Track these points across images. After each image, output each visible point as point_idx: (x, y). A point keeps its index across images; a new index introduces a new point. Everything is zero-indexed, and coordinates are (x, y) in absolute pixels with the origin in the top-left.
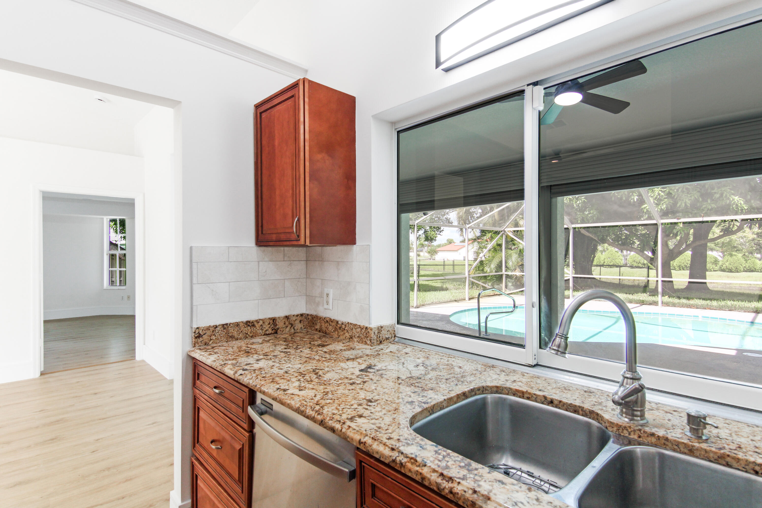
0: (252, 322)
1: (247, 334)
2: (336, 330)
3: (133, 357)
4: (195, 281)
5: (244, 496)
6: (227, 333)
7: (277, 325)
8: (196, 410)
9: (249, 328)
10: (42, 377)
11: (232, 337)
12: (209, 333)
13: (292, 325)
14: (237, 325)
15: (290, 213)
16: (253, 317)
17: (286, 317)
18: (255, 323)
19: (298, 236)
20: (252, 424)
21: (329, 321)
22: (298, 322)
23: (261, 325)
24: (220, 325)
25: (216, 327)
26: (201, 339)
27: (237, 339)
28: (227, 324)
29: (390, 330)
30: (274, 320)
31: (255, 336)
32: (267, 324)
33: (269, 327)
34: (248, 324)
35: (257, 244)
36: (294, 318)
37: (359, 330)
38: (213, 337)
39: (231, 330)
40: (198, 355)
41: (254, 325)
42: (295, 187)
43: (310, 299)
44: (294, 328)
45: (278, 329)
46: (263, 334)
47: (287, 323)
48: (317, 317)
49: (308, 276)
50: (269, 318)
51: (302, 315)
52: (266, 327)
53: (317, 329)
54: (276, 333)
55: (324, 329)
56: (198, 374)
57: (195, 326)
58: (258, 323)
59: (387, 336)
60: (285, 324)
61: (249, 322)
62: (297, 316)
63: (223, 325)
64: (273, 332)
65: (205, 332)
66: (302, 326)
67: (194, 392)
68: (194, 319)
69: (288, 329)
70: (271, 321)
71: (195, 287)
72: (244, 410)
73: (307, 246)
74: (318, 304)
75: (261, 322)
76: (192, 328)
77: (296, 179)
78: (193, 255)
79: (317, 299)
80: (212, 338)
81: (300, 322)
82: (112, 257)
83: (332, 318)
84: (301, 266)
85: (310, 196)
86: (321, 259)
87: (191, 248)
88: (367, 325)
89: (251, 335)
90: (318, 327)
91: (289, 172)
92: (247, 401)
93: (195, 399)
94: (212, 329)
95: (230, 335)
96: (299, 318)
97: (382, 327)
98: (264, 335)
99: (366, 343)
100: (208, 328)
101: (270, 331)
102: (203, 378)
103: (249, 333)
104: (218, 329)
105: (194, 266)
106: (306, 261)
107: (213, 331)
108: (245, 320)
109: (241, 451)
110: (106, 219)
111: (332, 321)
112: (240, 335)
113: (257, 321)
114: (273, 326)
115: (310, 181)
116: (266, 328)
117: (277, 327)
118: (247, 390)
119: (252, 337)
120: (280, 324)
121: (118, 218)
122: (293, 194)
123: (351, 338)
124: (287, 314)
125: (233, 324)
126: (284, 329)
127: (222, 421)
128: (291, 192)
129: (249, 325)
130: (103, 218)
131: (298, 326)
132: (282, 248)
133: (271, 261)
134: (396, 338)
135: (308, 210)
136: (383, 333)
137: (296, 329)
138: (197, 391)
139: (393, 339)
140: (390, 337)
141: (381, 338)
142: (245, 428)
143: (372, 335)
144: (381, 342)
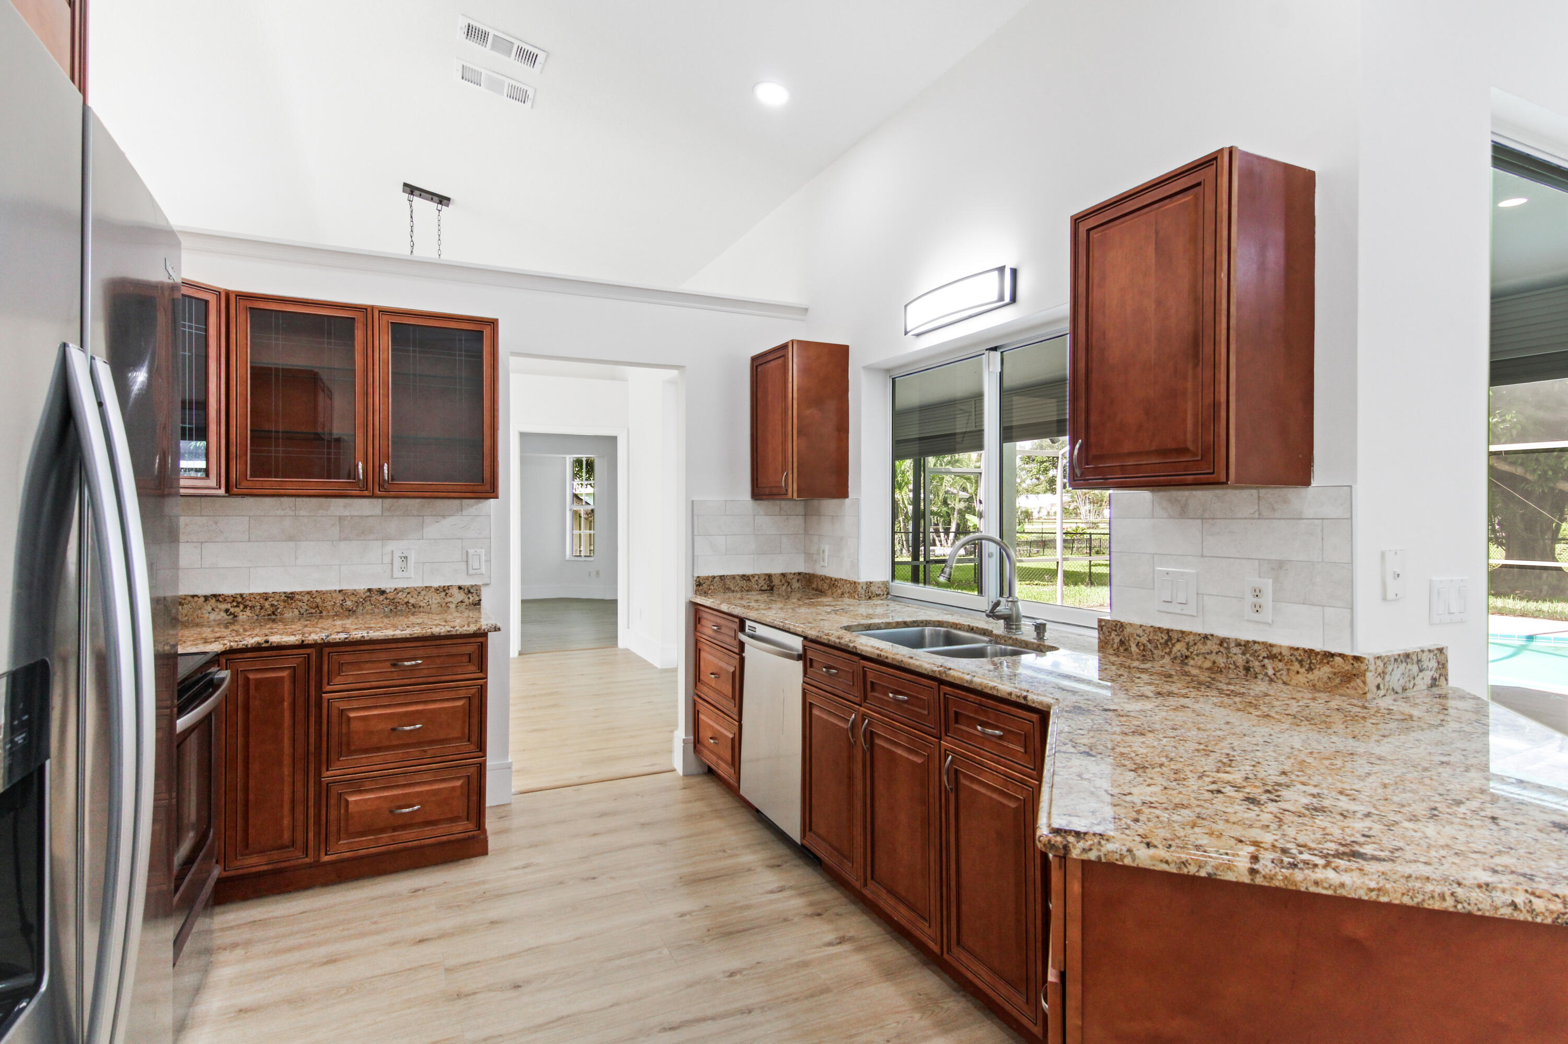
0: (748, 576)
1: (743, 587)
2: (830, 587)
3: (616, 645)
4: (696, 533)
5: (736, 710)
6: (724, 584)
7: (772, 581)
8: (697, 652)
9: (745, 582)
10: (520, 657)
11: (729, 589)
12: (708, 582)
13: (789, 583)
14: (733, 577)
15: (780, 468)
16: (748, 571)
17: (782, 574)
18: (751, 578)
19: (787, 490)
20: (742, 645)
21: (824, 579)
22: (795, 580)
23: (757, 581)
24: (717, 576)
25: (714, 577)
26: (701, 588)
27: (733, 591)
28: (724, 576)
29: (882, 586)
30: (770, 576)
31: (751, 590)
32: (762, 579)
33: (765, 583)
34: (744, 577)
35: (753, 498)
36: (791, 577)
37: (849, 585)
38: (712, 587)
39: (728, 582)
40: (700, 600)
41: (749, 580)
42: (784, 443)
43: (809, 557)
44: (791, 586)
45: (774, 586)
46: (758, 589)
47: (783, 581)
48: (813, 575)
49: (806, 530)
50: (765, 574)
51: (799, 574)
52: (762, 582)
53: (813, 589)
54: (772, 589)
55: (820, 587)
56: (699, 618)
57: (696, 575)
59: (878, 593)
60: (781, 581)
62: (794, 574)
63: (721, 577)
64: (768, 588)
65: (704, 581)
66: (800, 586)
67: (695, 636)
68: (696, 569)
69: (784, 587)
70: (767, 577)
71: (696, 538)
72: (735, 637)
73: (795, 500)
74: (816, 561)
75: (756, 578)
76: (693, 576)
77: (785, 435)
78: (695, 508)
79: (815, 557)
80: (710, 586)
81: (798, 581)
82: (576, 515)
83: (827, 575)
84: (800, 520)
85: (798, 451)
86: (818, 513)
87: (693, 501)
88: (856, 580)
89: (747, 589)
90: (814, 586)
91: (779, 428)
92: (737, 629)
93: (697, 642)
94: (710, 579)
95: (727, 586)
96: (797, 577)
97: (871, 583)
98: (760, 590)
99: (855, 598)
100: (707, 578)
101: (765, 587)
102: (704, 622)
103: (745, 587)
104: (716, 579)
105: (695, 517)
106: (806, 515)
107: (712, 580)
108: (741, 573)
109: (734, 673)
110: (569, 459)
111: (826, 578)
112: (737, 588)
113: (753, 576)
114: (768, 582)
115: (797, 436)
116: (762, 584)
117: (773, 583)
118: (737, 620)
119: (747, 591)
120: (776, 582)
121: (584, 457)
122: (782, 449)
123: (843, 594)
124: (784, 572)
125: (729, 576)
126: (781, 586)
127: (719, 654)
128: (781, 447)
129: (744, 580)
130: (565, 458)
131: (796, 585)
132: (778, 502)
133: (767, 515)
134: (889, 596)
135: (795, 465)
136: (873, 588)
137: (793, 587)
138: (699, 634)
139: (885, 596)
140: (882, 593)
141: (870, 594)
142: (737, 650)
143: (860, 589)
144: (870, 598)
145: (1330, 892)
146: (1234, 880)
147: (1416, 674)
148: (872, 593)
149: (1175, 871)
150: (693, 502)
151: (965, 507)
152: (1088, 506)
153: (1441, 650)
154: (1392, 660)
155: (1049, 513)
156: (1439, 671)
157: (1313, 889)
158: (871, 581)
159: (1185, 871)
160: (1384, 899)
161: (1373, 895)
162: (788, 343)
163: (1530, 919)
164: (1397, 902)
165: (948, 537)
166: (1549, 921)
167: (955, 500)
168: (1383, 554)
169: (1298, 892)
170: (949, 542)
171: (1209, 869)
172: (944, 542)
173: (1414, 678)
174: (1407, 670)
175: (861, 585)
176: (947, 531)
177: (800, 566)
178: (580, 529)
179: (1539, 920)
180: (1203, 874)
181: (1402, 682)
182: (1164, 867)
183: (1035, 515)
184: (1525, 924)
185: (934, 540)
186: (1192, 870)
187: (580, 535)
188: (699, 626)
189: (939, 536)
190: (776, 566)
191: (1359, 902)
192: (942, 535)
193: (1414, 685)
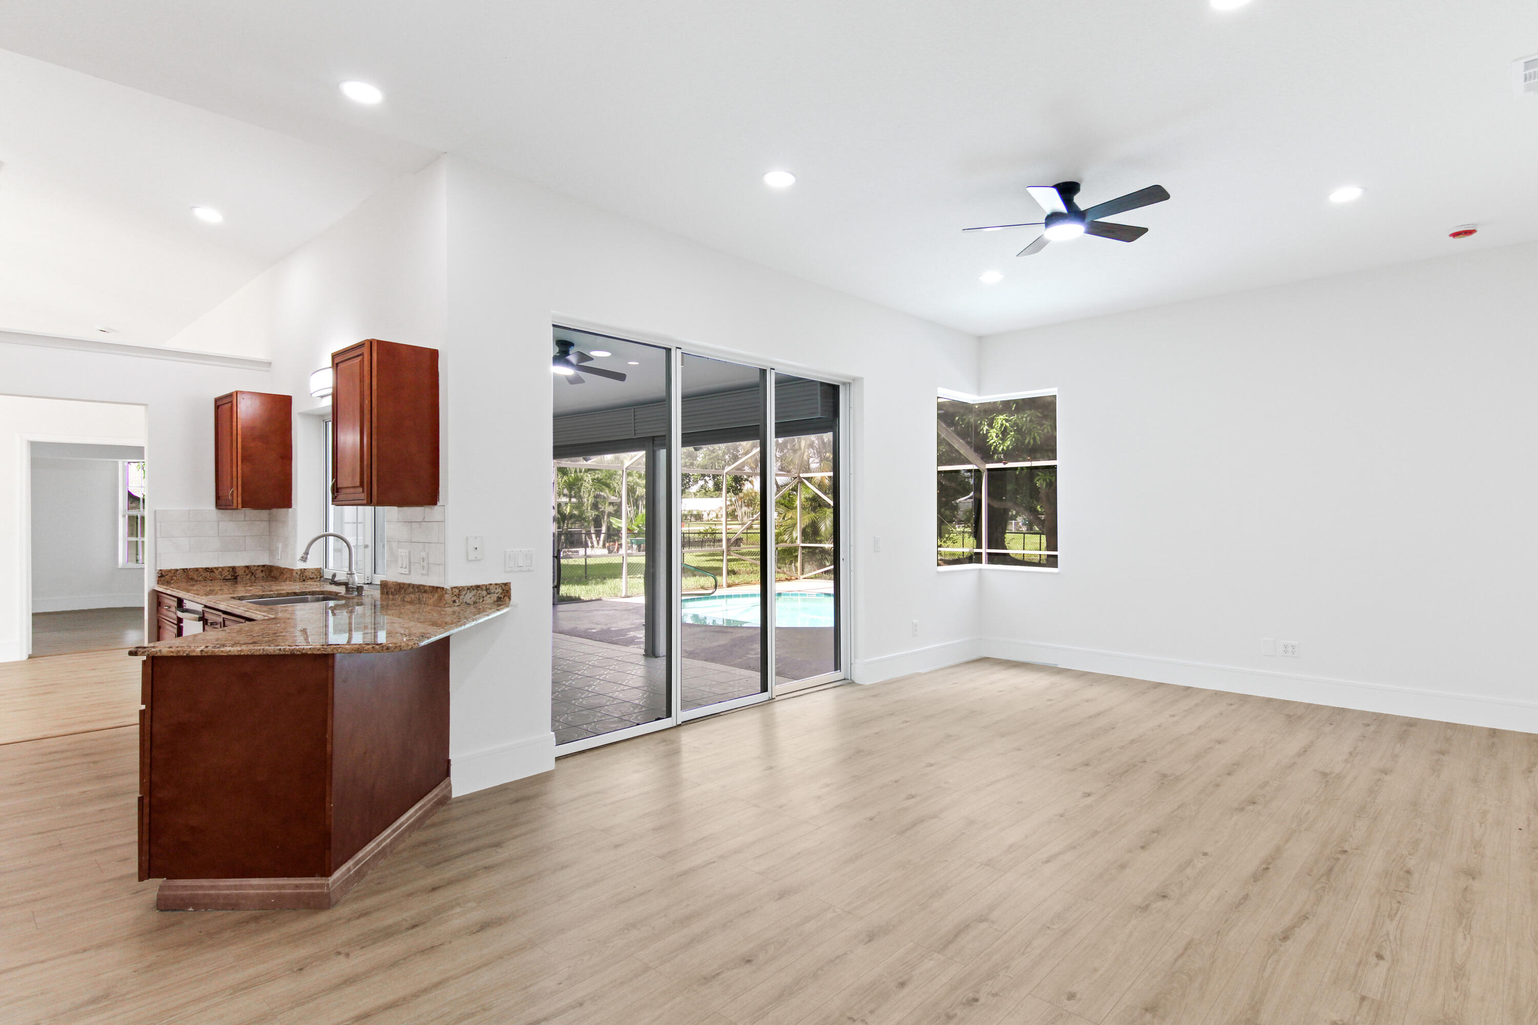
0: (211, 569)
1: (206, 577)
2: (280, 575)
4: (158, 535)
6: (188, 576)
7: (236, 573)
8: (159, 629)
9: (208, 573)
11: (192, 579)
12: (170, 574)
13: (253, 574)
14: (197, 570)
15: (229, 486)
16: (212, 565)
17: (246, 566)
18: (214, 570)
19: (233, 503)
20: (180, 618)
21: (278, 568)
22: (259, 571)
23: (220, 572)
24: (180, 569)
25: (177, 570)
26: (163, 578)
27: (197, 581)
28: (187, 569)
29: (315, 572)
30: (234, 568)
31: (214, 580)
32: (226, 571)
33: (229, 574)
34: (207, 569)
35: (216, 508)
36: (255, 568)
38: (175, 578)
39: (191, 574)
40: (163, 590)
41: (213, 572)
42: (232, 467)
43: (270, 553)
44: (255, 576)
45: (238, 576)
46: (222, 579)
47: (247, 572)
48: (273, 566)
50: (229, 567)
51: (263, 566)
52: (226, 573)
53: (271, 577)
54: (236, 578)
55: (275, 575)
56: (159, 602)
57: (161, 569)
58: (217, 569)
59: (311, 577)
60: (245, 572)
61: (208, 568)
62: (258, 566)
63: (184, 569)
64: (232, 578)
65: (167, 573)
66: (264, 575)
67: (156, 617)
68: (158, 563)
69: (248, 577)
70: (231, 569)
71: (159, 540)
74: (274, 556)
75: (220, 570)
76: (156, 570)
77: (232, 461)
78: (157, 517)
79: (274, 552)
80: (173, 578)
81: (262, 571)
83: (279, 566)
84: (265, 524)
85: (242, 473)
86: (276, 520)
89: (210, 579)
91: (229, 455)
92: (177, 606)
93: (158, 621)
94: (173, 572)
95: (190, 577)
96: (260, 569)
97: (305, 569)
98: (224, 579)
99: (292, 581)
100: (170, 571)
101: (229, 577)
102: (162, 605)
103: (208, 577)
104: (179, 572)
105: (158, 524)
106: (269, 521)
107: (174, 573)
108: (204, 566)
112: (200, 578)
113: (217, 568)
114: (232, 573)
115: (242, 462)
116: (226, 575)
117: (237, 574)
118: (176, 599)
119: (211, 581)
120: (240, 572)
122: (231, 472)
124: (248, 564)
125: (193, 569)
126: (244, 576)
127: (169, 628)
128: (230, 470)
129: (207, 571)
131: (260, 575)
133: (230, 521)
134: (322, 579)
135: (240, 483)
136: (306, 573)
137: (257, 576)
138: (159, 615)
139: (318, 579)
140: (315, 577)
141: (304, 577)
142: (176, 622)
143: (294, 574)
144: (304, 580)
145: (226, 654)
146: (195, 655)
147: (485, 595)
148: (306, 577)
149: (175, 655)
150: (155, 511)
151: (615, 510)
152: (745, 509)
153: (506, 584)
154: (466, 588)
155: (717, 515)
156: (503, 594)
157: (221, 654)
158: (305, 568)
159: (179, 654)
160: (242, 654)
161: (239, 653)
162: (233, 392)
163: (284, 653)
164: (246, 654)
165: (600, 537)
166: (289, 653)
167: (605, 504)
168: (467, 538)
169: (217, 656)
170: (601, 543)
171: (187, 652)
172: (595, 543)
173: (483, 597)
174: (478, 594)
175: (295, 571)
176: (598, 534)
177: (263, 560)
178: (137, 536)
179: (286, 653)
180: (185, 655)
181: (473, 599)
182: (172, 654)
183: (705, 517)
184: (283, 655)
185: (586, 542)
186: (181, 654)
187: (137, 542)
188: (159, 608)
189: (591, 538)
190: (240, 560)
191: (235, 656)
192: (594, 536)
193: (483, 600)
